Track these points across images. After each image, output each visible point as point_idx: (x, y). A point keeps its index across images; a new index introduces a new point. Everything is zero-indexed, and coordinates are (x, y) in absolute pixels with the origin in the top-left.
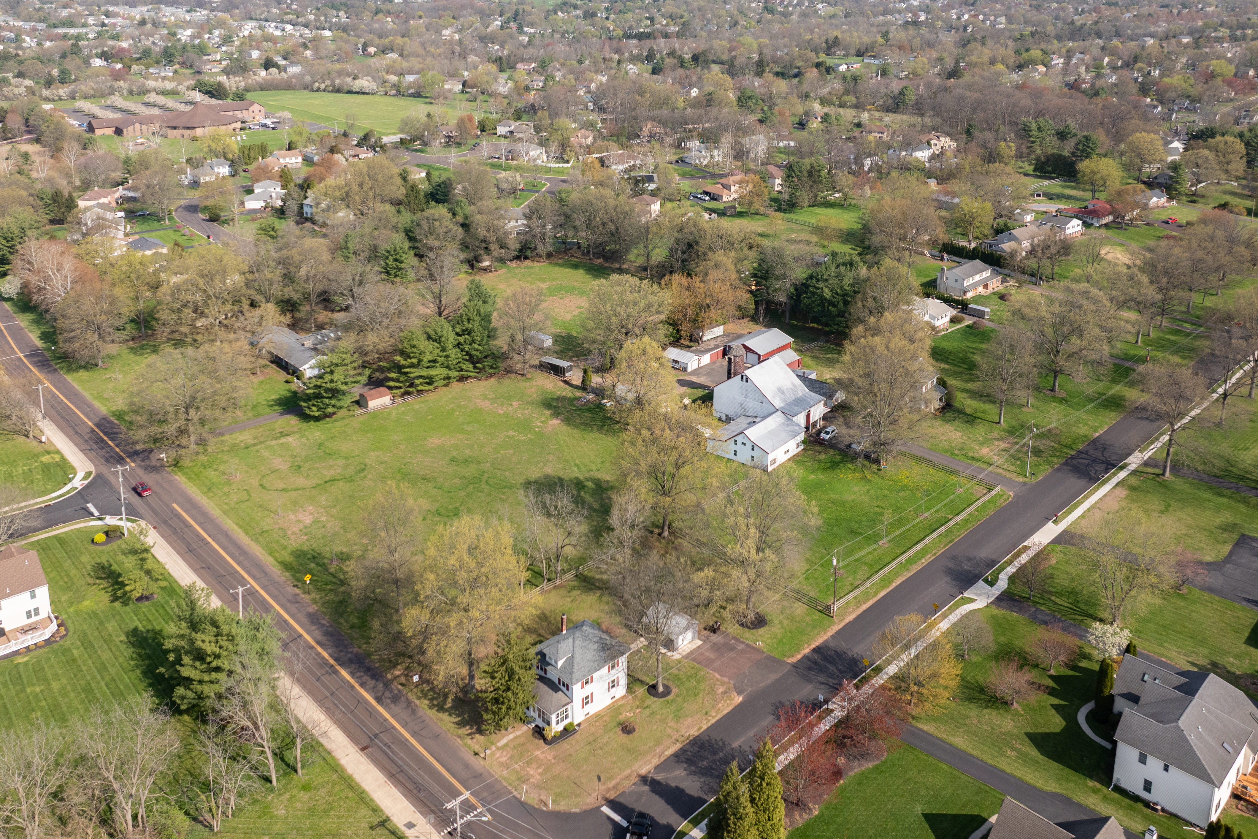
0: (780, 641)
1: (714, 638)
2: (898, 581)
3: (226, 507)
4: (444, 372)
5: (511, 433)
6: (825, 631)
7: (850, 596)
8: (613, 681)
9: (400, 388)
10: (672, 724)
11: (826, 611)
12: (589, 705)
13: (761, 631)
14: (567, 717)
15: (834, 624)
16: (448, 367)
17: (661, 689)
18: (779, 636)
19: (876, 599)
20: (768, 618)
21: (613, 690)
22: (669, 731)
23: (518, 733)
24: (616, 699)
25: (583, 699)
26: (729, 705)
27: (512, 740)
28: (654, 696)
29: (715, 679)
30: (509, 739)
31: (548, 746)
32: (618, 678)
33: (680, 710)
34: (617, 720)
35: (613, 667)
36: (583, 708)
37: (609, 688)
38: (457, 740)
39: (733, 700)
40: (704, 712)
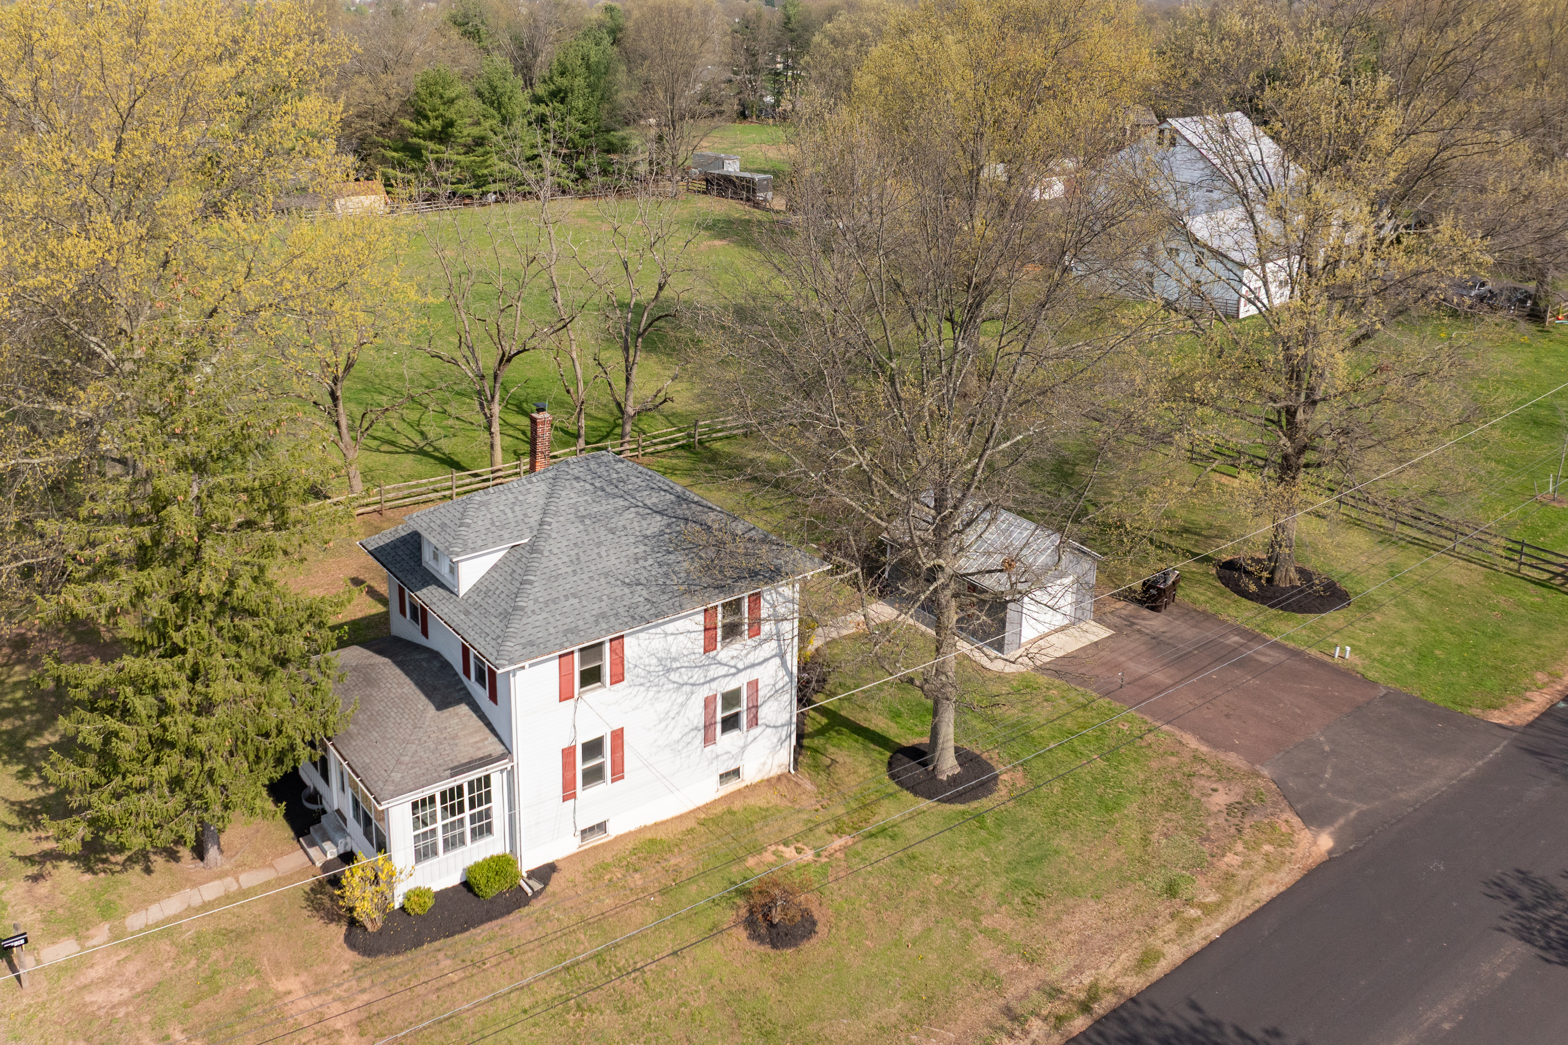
0: (1422, 656)
1: (1154, 622)
8: (731, 698)
9: (408, 184)
10: (1002, 921)
12: (605, 787)
13: (1336, 619)
14: (483, 829)
17: (948, 765)
18: (1412, 640)
21: (728, 741)
22: (986, 952)
23: (248, 879)
24: (734, 785)
25: (568, 754)
26: (1271, 865)
27: (206, 906)
28: (915, 789)
29: (1187, 755)
30: (196, 901)
31: (351, 955)
32: (754, 685)
33: (1040, 859)
34: (735, 873)
35: (732, 631)
36: (569, 793)
37: (708, 727)
39: (1287, 839)
40: (1158, 881)
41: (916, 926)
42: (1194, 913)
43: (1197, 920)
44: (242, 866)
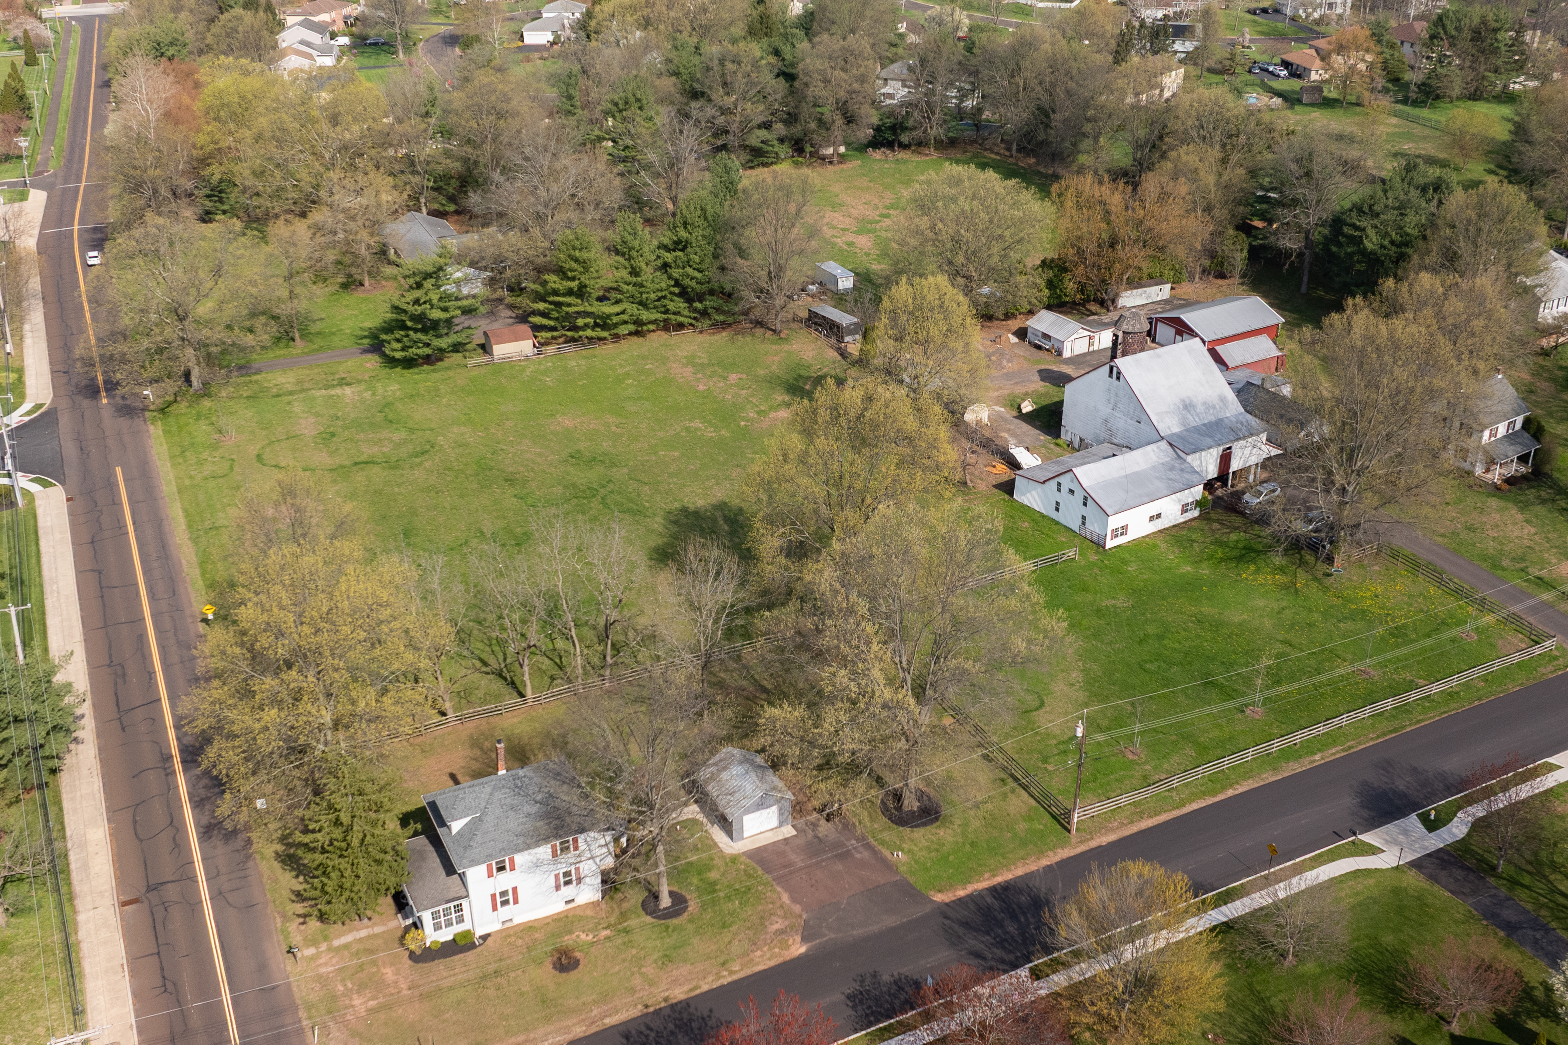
0: (943, 858)
1: (823, 829)
3: (187, 482)
4: (633, 309)
5: (697, 424)
6: (1041, 853)
8: (567, 875)
9: (553, 329)
10: (649, 970)
11: (1062, 820)
12: (508, 907)
13: (919, 832)
14: (460, 921)
15: (1064, 844)
16: (643, 304)
17: (665, 901)
18: (946, 848)
20: (946, 810)
21: (567, 890)
22: (637, 981)
23: (378, 930)
24: (572, 906)
25: (494, 896)
26: (772, 957)
27: (362, 939)
28: (647, 913)
29: (778, 904)
30: (358, 937)
31: (410, 962)
32: (579, 869)
33: (680, 947)
34: (558, 943)
36: (494, 910)
37: (557, 884)
38: (279, 920)
39: (788, 947)
40: (721, 959)
41: (617, 969)
42: (725, 973)
43: (724, 977)
44: (375, 924)
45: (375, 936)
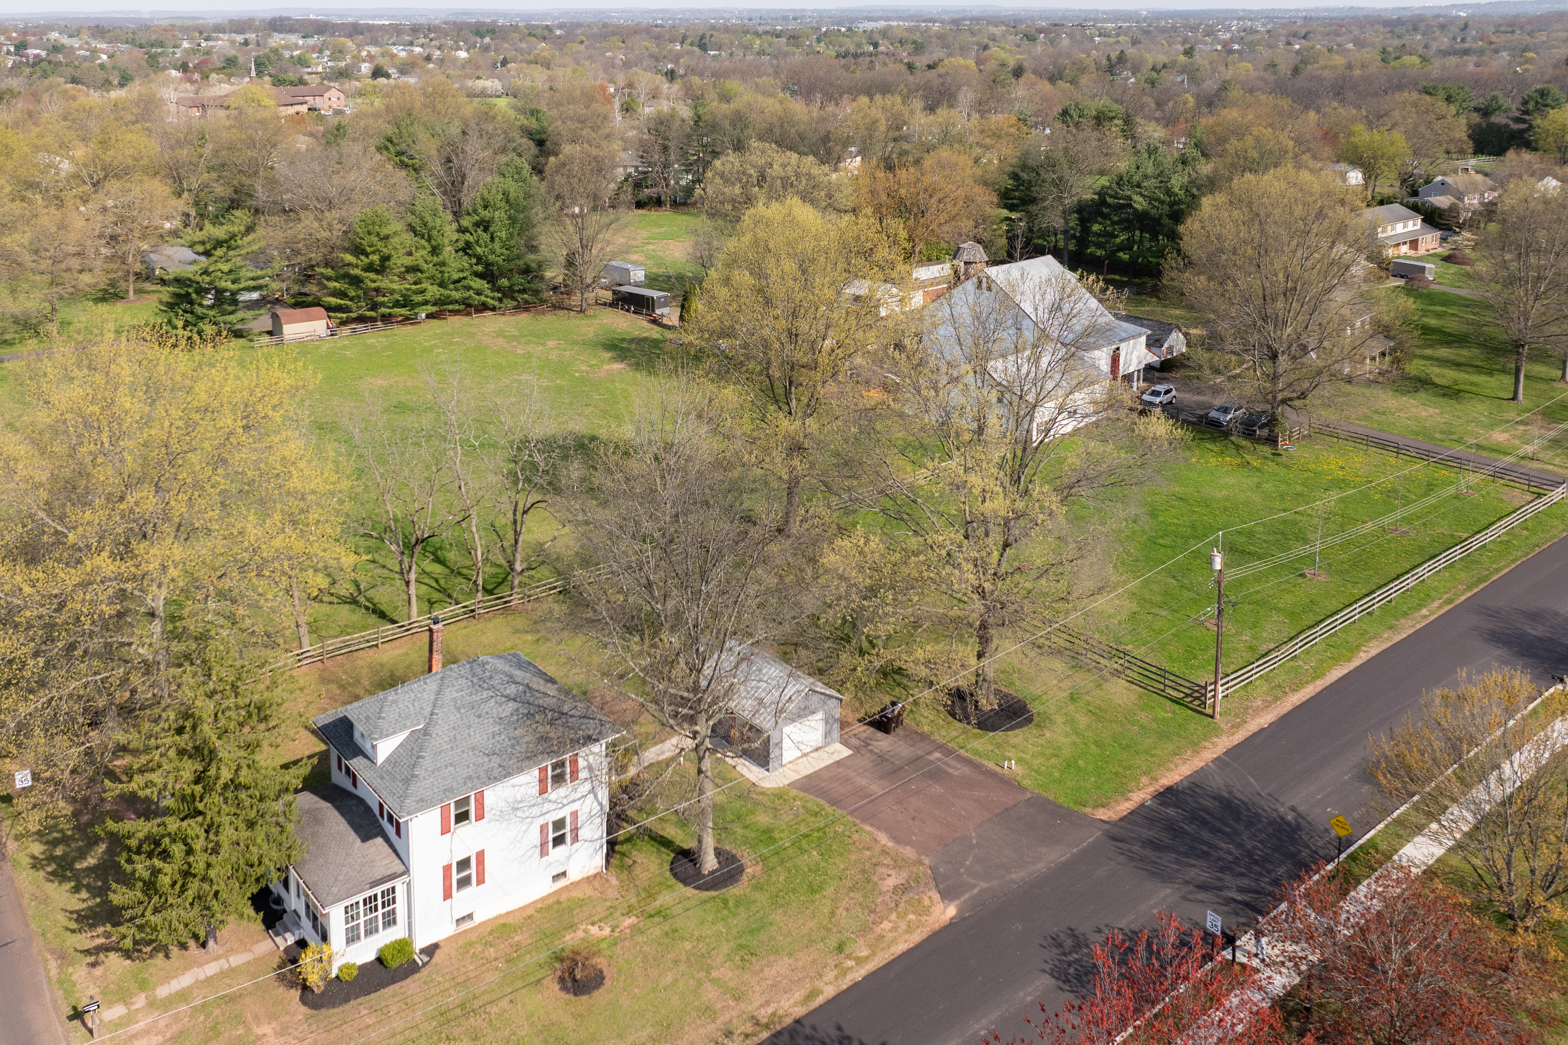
0: (1070, 765)
1: (883, 742)
2: (1373, 649)
4: (434, 289)
6: (1196, 747)
7: (1257, 671)
8: (559, 824)
9: (347, 309)
10: (725, 973)
11: (1194, 701)
12: (472, 890)
13: (1017, 736)
14: (391, 922)
15: (1217, 732)
17: (710, 863)
18: (1066, 752)
19: (1320, 685)
20: (1035, 708)
21: (557, 853)
22: (710, 994)
23: (236, 960)
24: (562, 883)
25: (447, 869)
26: (909, 930)
27: (208, 980)
28: (685, 882)
29: (877, 849)
30: (202, 977)
31: (304, 1009)
32: (575, 814)
33: (758, 930)
34: (558, 945)
35: (559, 779)
36: (447, 895)
37: (543, 845)
38: (53, 965)
39: (927, 911)
40: (833, 942)
41: (669, 978)
42: (850, 963)
43: (851, 968)
44: (231, 951)
45: (232, 972)
